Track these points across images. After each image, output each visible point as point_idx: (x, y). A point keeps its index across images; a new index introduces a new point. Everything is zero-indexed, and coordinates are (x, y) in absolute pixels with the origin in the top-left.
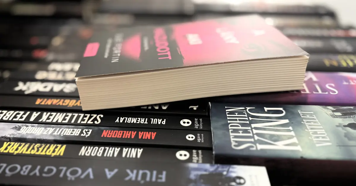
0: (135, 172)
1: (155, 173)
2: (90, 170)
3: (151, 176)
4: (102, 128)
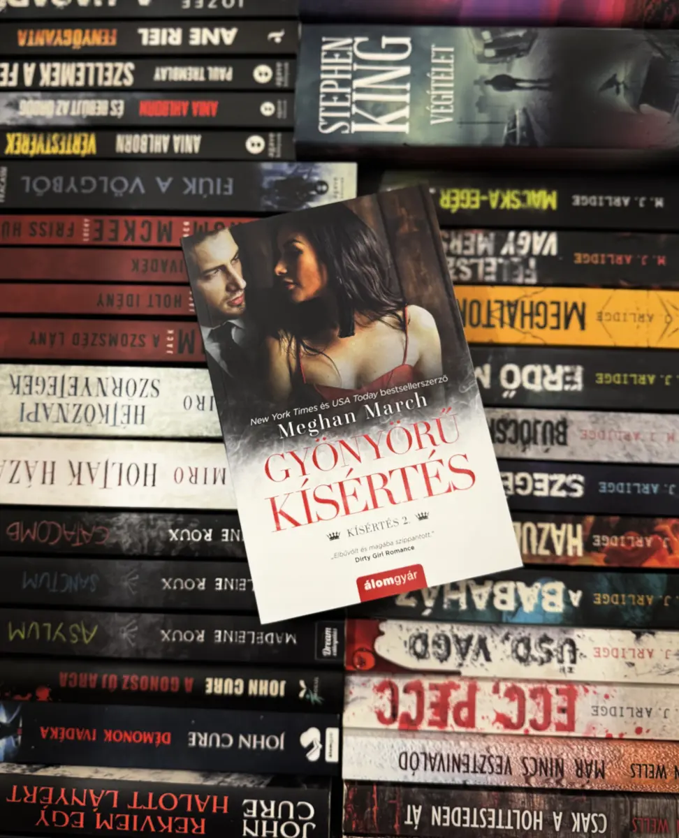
0: (194, 180)
1: (219, 181)
2: (138, 181)
3: (215, 187)
4: (137, 95)
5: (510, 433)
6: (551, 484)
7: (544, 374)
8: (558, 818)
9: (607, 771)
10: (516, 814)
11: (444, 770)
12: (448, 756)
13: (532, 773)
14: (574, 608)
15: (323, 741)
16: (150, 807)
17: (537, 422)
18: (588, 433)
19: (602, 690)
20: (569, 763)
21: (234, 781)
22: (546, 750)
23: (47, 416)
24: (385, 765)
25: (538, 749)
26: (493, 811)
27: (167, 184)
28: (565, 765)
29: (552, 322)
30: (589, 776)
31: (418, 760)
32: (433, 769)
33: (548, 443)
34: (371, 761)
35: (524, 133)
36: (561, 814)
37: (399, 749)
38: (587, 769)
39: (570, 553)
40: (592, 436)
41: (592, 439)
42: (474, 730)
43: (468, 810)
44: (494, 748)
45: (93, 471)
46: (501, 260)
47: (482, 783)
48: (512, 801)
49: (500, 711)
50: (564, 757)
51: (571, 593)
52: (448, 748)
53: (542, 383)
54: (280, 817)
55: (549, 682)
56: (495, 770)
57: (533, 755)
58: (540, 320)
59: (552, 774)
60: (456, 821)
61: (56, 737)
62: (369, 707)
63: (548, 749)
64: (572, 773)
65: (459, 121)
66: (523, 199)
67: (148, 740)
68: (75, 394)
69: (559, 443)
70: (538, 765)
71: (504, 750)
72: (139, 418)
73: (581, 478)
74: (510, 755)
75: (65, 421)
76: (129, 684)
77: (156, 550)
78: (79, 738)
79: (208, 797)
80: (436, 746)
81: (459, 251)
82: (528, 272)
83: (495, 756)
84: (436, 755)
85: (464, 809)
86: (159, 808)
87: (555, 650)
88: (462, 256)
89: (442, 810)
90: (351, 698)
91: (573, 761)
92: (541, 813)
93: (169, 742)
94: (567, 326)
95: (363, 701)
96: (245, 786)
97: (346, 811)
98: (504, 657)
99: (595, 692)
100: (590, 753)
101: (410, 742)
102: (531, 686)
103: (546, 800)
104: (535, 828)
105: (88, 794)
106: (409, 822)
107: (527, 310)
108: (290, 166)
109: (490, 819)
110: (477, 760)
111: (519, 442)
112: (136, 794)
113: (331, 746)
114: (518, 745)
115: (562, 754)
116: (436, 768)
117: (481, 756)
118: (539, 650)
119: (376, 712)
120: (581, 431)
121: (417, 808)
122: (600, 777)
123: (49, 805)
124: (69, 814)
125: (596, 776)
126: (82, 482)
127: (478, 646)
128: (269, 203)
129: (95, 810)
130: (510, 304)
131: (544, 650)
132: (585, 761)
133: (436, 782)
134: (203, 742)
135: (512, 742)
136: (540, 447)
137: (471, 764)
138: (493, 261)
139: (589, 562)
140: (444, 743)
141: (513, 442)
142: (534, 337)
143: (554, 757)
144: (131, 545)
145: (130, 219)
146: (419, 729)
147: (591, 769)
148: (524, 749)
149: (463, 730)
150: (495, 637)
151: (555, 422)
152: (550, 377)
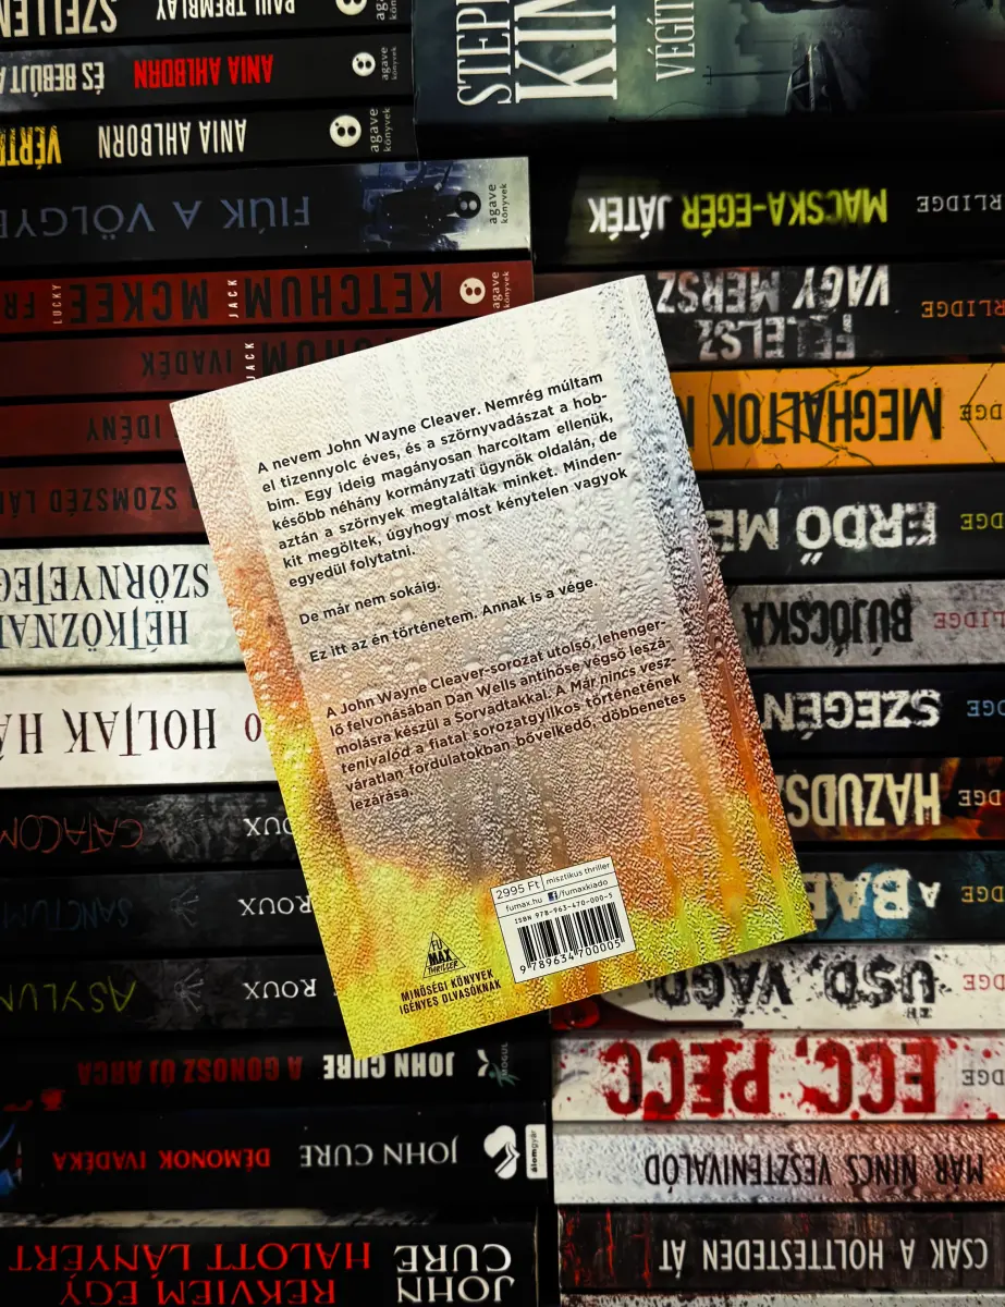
0: (241, 203)
1: (284, 201)
2: (140, 208)
3: (279, 212)
4: (127, 51)
5: (814, 625)
6: (885, 707)
7: (870, 520)
8: (908, 1250)
9: (987, 1172)
10: (840, 1246)
11: (720, 1182)
12: (726, 1157)
13: (865, 1179)
14: (929, 909)
15: (521, 1146)
16: (243, 1266)
17: (861, 603)
18: (947, 618)
19: (980, 1043)
20: (924, 1162)
21: (378, 1219)
22: (887, 1142)
23: (19, 638)
24: (623, 1178)
25: (872, 1142)
26: (803, 1243)
27: (193, 213)
28: (918, 1165)
29: (884, 426)
30: (957, 1181)
31: (677, 1168)
32: (701, 1181)
33: (880, 639)
34: (599, 1173)
35: (823, 88)
36: (913, 1242)
37: (645, 1152)
38: (954, 1168)
39: (920, 821)
40: (955, 623)
41: (953, 627)
42: (769, 1117)
43: (761, 1243)
44: (800, 1144)
45: (108, 727)
46: (792, 321)
47: (783, 1200)
48: (832, 1226)
49: (809, 1084)
50: (917, 1152)
51: (922, 886)
52: (724, 1146)
53: (868, 535)
54: (455, 1269)
55: (891, 1033)
56: (803, 1178)
57: (865, 1151)
58: (862, 424)
59: (896, 1182)
60: (743, 1263)
61: (80, 1167)
62: (593, 1086)
63: (890, 1141)
64: (929, 1177)
65: (708, 71)
66: (830, 206)
67: (233, 1163)
68: (64, 597)
69: (898, 638)
70: (874, 1166)
71: (818, 1145)
72: (178, 633)
73: (935, 696)
74: (827, 1153)
75: (51, 644)
76: (196, 1073)
77: (226, 852)
78: (119, 1166)
79: (338, 1245)
80: (705, 1145)
81: (719, 308)
82: (840, 339)
83: (802, 1156)
84: (706, 1158)
85: (755, 1242)
86: (259, 1266)
87: (898, 981)
88: (725, 315)
89: (719, 1245)
90: (564, 1072)
91: (932, 1158)
92: (880, 1243)
93: (267, 1164)
94: (909, 435)
95: (584, 1077)
96: (396, 1225)
97: (563, 1256)
98: (814, 997)
99: (967, 1048)
100: (960, 1144)
101: (663, 1140)
102: (860, 1042)
103: (889, 1221)
104: (871, 1266)
105: (141, 1250)
106: (666, 1267)
107: (840, 408)
108: (408, 167)
109: (797, 1255)
110: (773, 1164)
111: (830, 639)
112: (219, 1249)
113: (534, 1154)
114: (839, 1138)
115: (913, 1148)
116: (707, 1178)
117: (780, 1157)
118: (869, 980)
119: (605, 1095)
120: (936, 615)
121: (678, 1245)
122: (976, 1181)
123: (78, 1272)
124: (112, 1285)
125: (970, 1180)
126: (89, 747)
127: (768, 981)
128: (377, 238)
129: (154, 1277)
130: (809, 398)
131: (880, 982)
132: (951, 1156)
133: (706, 1201)
134: (324, 1160)
135: (831, 1133)
136: (866, 646)
137: (764, 1169)
138: (779, 322)
139: (951, 833)
140: (718, 1138)
141: (819, 640)
142: (853, 455)
143: (900, 1152)
144: (181, 846)
145: (132, 279)
146: (677, 1118)
147: (961, 1169)
148: (850, 1144)
149: (750, 1116)
150: (797, 964)
151: (890, 602)
152: (881, 524)
